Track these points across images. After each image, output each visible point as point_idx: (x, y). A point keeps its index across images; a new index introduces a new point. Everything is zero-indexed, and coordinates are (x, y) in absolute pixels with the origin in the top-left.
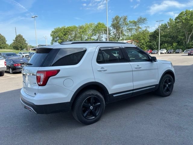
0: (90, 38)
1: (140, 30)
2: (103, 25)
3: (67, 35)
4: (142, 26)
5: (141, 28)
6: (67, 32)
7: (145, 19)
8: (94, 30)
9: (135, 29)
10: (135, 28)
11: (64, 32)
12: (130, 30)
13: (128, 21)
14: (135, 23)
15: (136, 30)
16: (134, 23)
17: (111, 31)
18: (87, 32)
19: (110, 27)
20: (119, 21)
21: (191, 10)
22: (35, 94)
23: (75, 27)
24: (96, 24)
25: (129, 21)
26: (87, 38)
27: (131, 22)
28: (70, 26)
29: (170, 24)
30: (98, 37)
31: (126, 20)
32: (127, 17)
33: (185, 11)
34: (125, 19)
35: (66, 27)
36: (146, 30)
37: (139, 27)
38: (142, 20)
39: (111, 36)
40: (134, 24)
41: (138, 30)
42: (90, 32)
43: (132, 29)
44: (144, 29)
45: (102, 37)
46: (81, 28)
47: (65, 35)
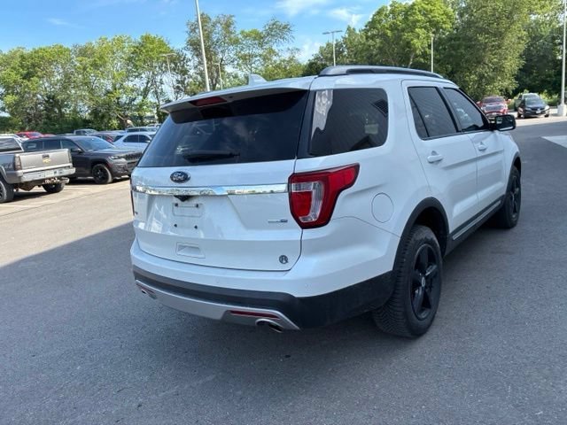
0: (122, 87)
1: (275, 58)
2: (162, 44)
3: (35, 79)
4: (281, 47)
5: (277, 55)
6: (34, 66)
7: (285, 27)
8: (130, 59)
9: (260, 56)
10: (261, 52)
11: (22, 66)
12: (246, 59)
13: (238, 32)
14: (259, 38)
15: (264, 59)
16: (255, 39)
17: (189, 63)
18: (109, 66)
19: (185, 52)
20: (211, 32)
21: (404, 4)
22: (283, 259)
23: (61, 51)
24: (137, 38)
25: (242, 32)
26: (110, 88)
27: (246, 36)
28: (43, 47)
29: (351, 43)
30: (147, 83)
31: (231, 29)
32: (233, 19)
33: (391, 6)
34: (228, 25)
35: (28, 50)
36: (291, 60)
37: (271, 51)
38: (278, 30)
39: (191, 80)
40: (257, 42)
41: (269, 59)
42: (116, 66)
43: (251, 56)
44: (286, 56)
45: (162, 83)
46: (83, 52)
47: (27, 76)
